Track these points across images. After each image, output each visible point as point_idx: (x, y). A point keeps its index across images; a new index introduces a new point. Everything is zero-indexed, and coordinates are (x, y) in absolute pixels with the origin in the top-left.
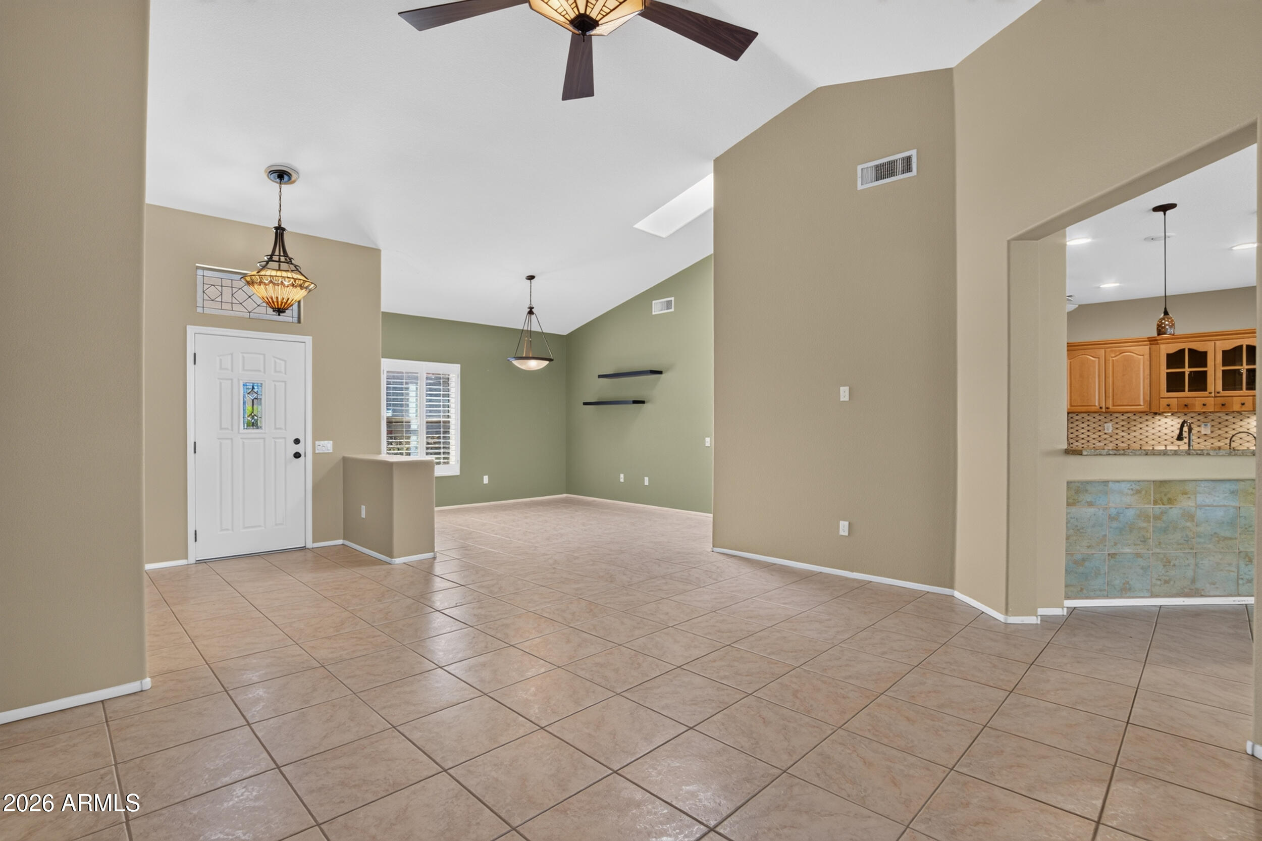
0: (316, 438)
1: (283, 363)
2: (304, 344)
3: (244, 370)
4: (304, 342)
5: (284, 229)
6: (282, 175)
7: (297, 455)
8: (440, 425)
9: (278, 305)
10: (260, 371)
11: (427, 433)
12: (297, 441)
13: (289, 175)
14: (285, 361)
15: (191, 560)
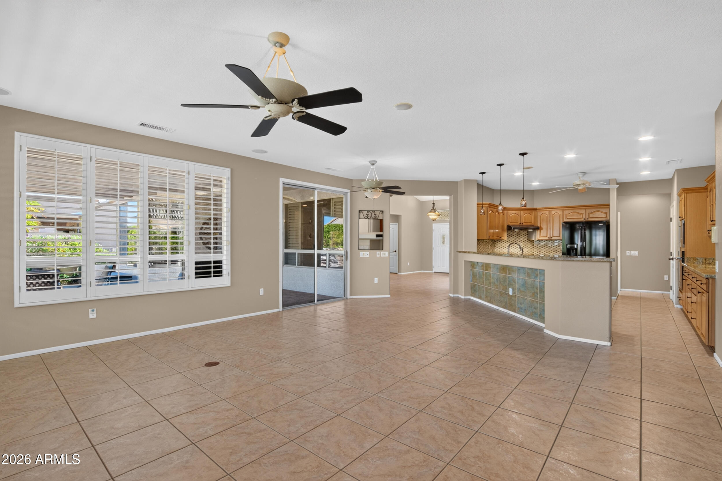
15: (433, 272)
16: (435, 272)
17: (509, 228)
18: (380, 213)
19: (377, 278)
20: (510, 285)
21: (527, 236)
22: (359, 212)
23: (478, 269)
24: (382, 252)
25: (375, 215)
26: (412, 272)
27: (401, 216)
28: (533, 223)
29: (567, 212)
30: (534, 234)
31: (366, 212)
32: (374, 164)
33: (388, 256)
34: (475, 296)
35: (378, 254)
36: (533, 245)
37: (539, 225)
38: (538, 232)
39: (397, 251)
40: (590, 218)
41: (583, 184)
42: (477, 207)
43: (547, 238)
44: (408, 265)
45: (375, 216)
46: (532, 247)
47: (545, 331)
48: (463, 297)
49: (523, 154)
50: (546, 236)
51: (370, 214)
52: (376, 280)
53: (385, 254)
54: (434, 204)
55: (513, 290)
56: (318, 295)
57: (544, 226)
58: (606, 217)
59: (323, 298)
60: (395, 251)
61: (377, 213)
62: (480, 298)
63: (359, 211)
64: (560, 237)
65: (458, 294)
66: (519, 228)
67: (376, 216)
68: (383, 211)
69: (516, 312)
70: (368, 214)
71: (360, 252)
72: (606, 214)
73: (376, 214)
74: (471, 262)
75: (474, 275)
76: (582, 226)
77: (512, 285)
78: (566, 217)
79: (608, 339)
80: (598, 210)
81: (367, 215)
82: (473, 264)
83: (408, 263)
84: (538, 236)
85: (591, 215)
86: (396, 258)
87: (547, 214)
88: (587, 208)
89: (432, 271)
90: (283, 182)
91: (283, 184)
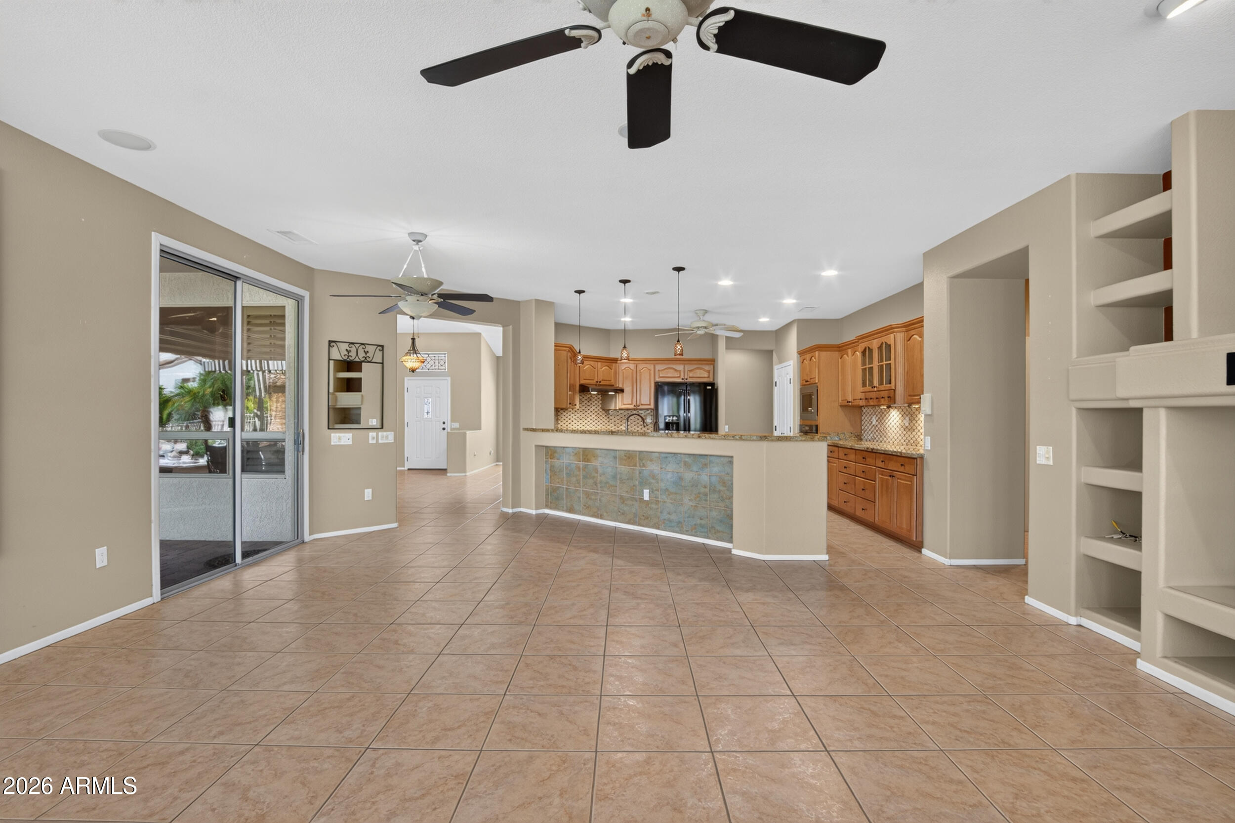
0: (451, 422)
1: (439, 387)
2: (447, 380)
7: (444, 429)
15: (406, 468)
16: (408, 469)
17: (584, 389)
18: (378, 349)
19: (370, 490)
20: (644, 483)
21: (600, 402)
22: (329, 345)
23: (566, 460)
24: (380, 433)
25: (366, 353)
28: (612, 382)
29: (659, 367)
30: (614, 399)
31: (346, 346)
32: (420, 241)
33: (393, 441)
34: (556, 508)
35: (373, 438)
36: (609, 418)
37: (621, 386)
38: (619, 396)
40: (690, 377)
41: (705, 328)
42: (555, 350)
43: (632, 407)
45: (364, 355)
46: (608, 420)
47: (734, 552)
48: (534, 512)
49: (679, 269)
50: (630, 403)
51: (353, 349)
52: (369, 493)
53: (387, 437)
54: (413, 339)
55: (651, 492)
56: (243, 543)
57: (627, 389)
58: (709, 377)
59: (253, 550)
61: (371, 349)
62: (571, 510)
63: (330, 342)
64: (650, 405)
65: (520, 507)
66: (598, 389)
67: (368, 355)
68: (382, 346)
69: (658, 528)
70: (349, 349)
71: (332, 435)
72: (709, 373)
73: (368, 352)
74: (546, 447)
75: (554, 472)
76: (685, 389)
77: (650, 483)
78: (659, 374)
79: (825, 551)
80: (701, 366)
81: (346, 353)
82: (551, 452)
84: (620, 402)
85: (661, 373)
87: (632, 368)
88: (686, 364)
89: (404, 467)
90: (161, 245)
91: (162, 251)
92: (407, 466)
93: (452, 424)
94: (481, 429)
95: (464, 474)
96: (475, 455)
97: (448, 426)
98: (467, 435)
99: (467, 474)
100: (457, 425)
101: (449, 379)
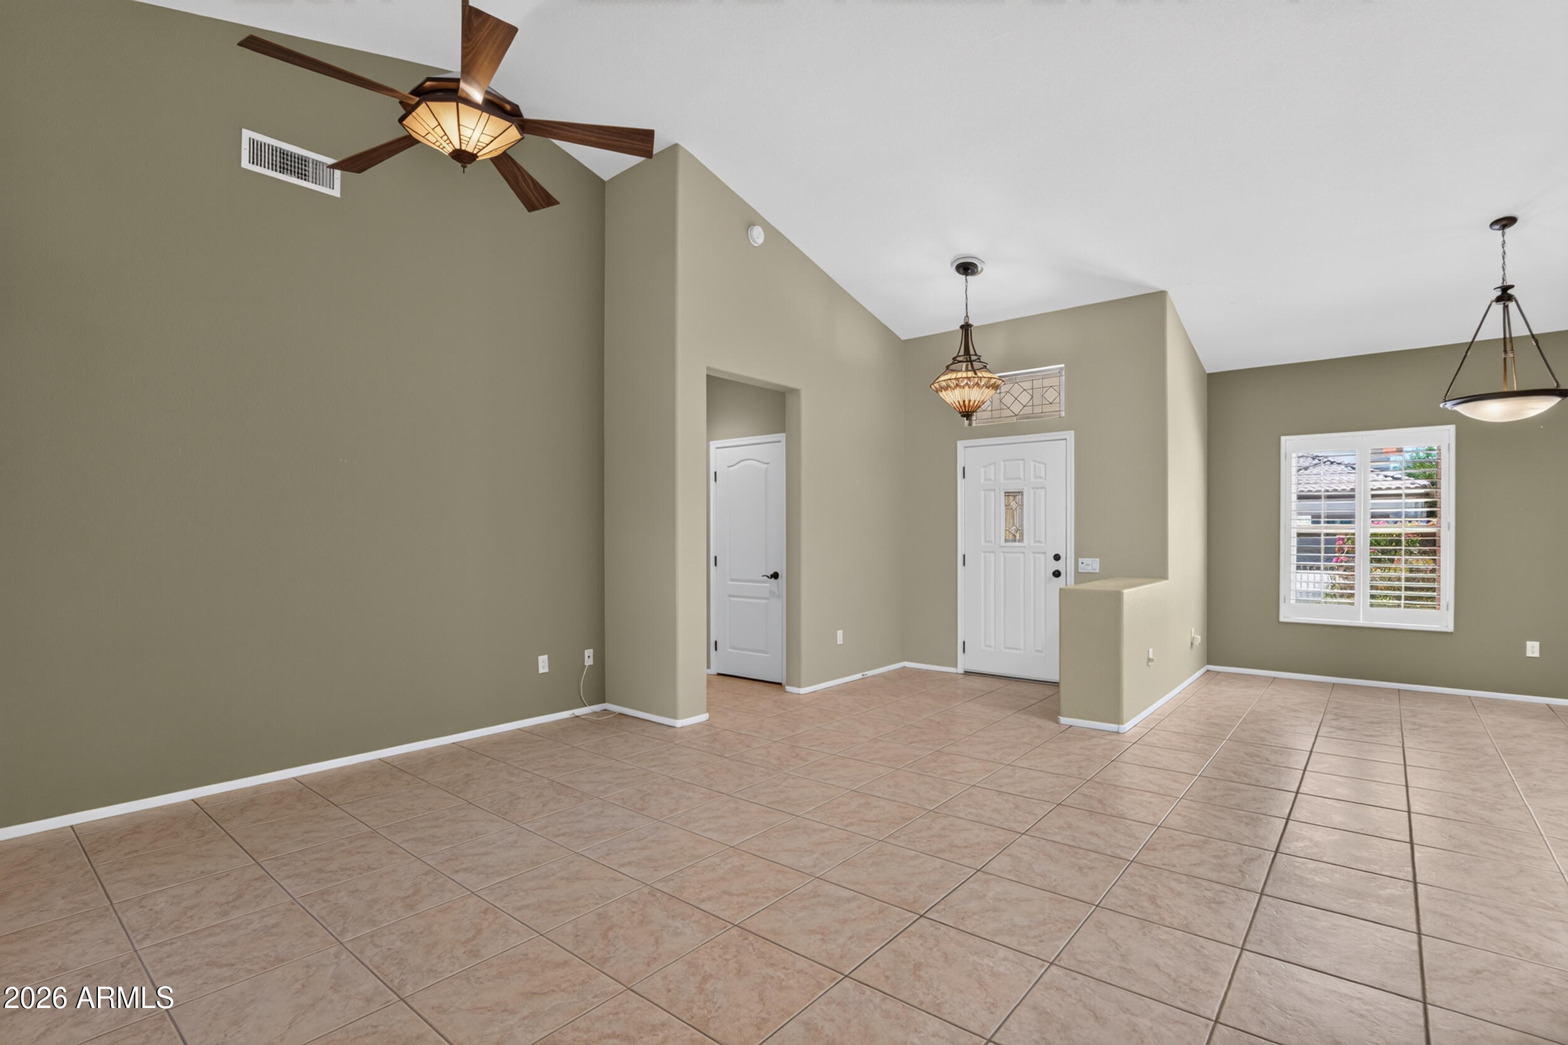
0: (1078, 554)
1: (1043, 466)
2: (1065, 441)
3: (1005, 479)
4: (1066, 439)
5: (970, 326)
6: (966, 268)
7: (1057, 574)
8: (1320, 540)
9: (965, 409)
10: (1020, 478)
11: (1299, 559)
12: (1057, 557)
13: (975, 265)
14: (1045, 464)
15: (960, 670)
16: (967, 673)
26: (858, 676)
27: (795, 392)
39: (783, 574)
44: (840, 641)
54: (966, 327)
60: (775, 576)
83: (840, 633)
86: (778, 607)
89: (956, 666)
92: (964, 663)
93: (1081, 560)
94: (1164, 576)
95: (1112, 727)
96: (1150, 660)
97: (1067, 566)
98: (1125, 597)
99: (1127, 727)
100: (1092, 565)
101: (1070, 435)
